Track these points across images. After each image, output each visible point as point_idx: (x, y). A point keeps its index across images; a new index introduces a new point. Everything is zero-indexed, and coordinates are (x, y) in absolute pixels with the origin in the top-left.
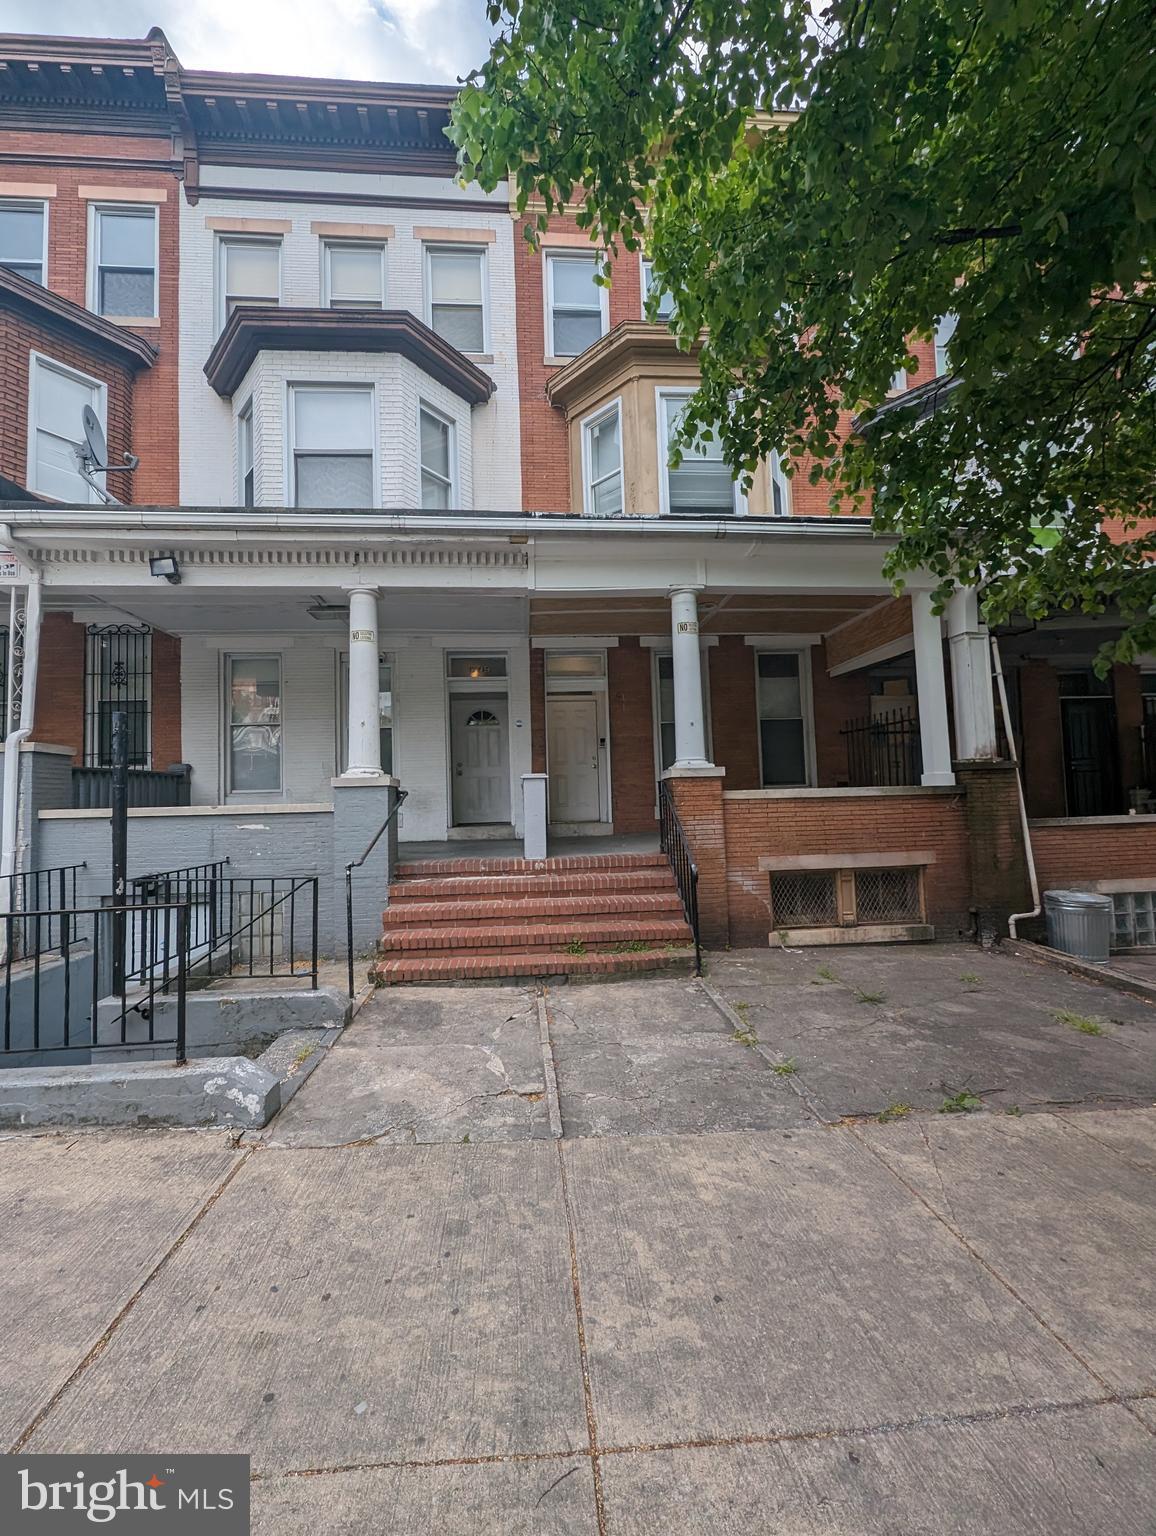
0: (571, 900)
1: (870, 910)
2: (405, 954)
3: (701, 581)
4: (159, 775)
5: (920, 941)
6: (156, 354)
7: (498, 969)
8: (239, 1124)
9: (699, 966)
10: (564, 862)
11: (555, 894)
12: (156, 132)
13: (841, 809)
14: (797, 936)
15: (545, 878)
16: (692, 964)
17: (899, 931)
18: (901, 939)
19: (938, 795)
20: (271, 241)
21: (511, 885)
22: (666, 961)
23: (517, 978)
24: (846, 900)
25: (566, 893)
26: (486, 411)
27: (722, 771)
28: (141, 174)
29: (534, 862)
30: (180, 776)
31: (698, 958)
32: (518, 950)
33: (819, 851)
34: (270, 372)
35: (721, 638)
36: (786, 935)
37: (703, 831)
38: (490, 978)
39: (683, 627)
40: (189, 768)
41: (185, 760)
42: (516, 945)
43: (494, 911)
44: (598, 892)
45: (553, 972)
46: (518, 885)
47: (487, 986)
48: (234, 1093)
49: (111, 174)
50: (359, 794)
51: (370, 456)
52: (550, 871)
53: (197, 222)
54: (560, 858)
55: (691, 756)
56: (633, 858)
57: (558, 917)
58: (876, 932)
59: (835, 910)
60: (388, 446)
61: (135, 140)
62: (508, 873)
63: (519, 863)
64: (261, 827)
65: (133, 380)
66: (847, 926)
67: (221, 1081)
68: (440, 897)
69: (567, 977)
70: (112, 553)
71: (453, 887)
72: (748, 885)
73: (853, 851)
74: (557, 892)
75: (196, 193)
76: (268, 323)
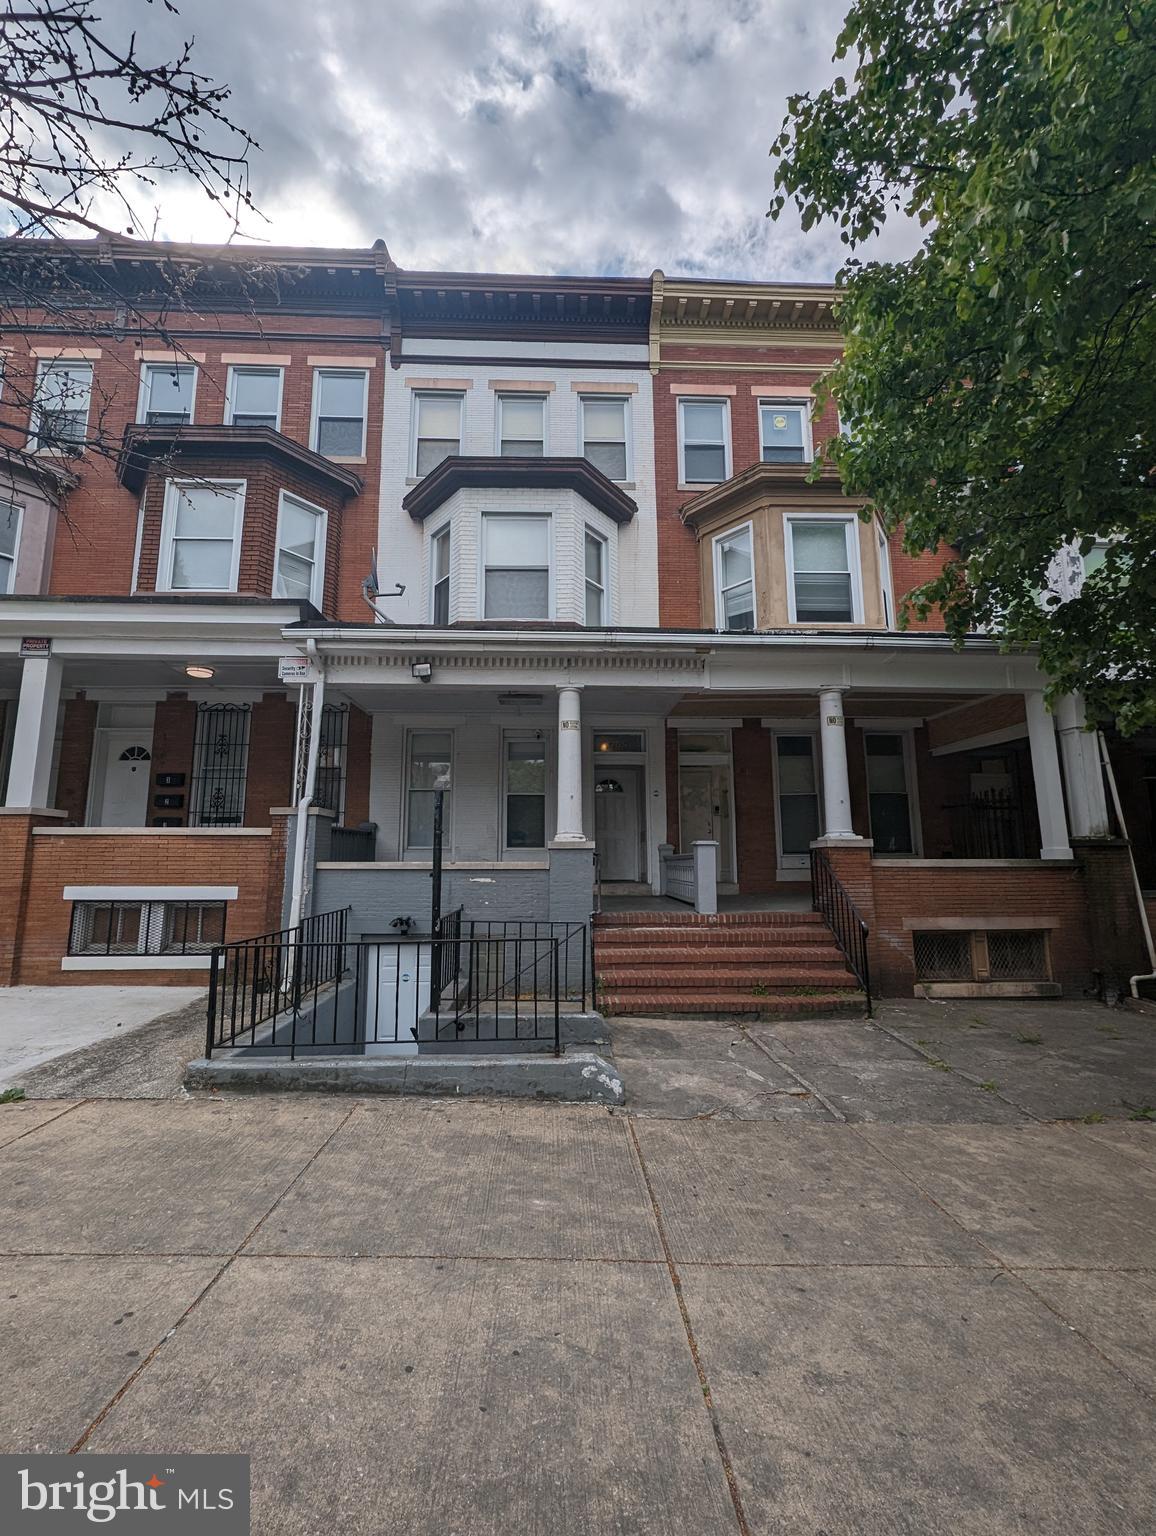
0: (744, 950)
1: (1002, 968)
2: (619, 990)
3: (846, 683)
4: (351, 833)
5: (1048, 997)
6: (362, 485)
7: (702, 1005)
8: (608, 1101)
9: (869, 1011)
10: (734, 917)
11: (731, 944)
12: (370, 314)
13: (974, 878)
14: (939, 989)
15: (717, 930)
16: (864, 1007)
17: (1030, 987)
18: (1031, 994)
19: (1057, 867)
20: (456, 395)
21: (694, 935)
22: (842, 1003)
23: (717, 1014)
24: (980, 958)
25: (740, 944)
26: (632, 527)
27: (870, 843)
28: (356, 346)
29: (709, 916)
30: (370, 834)
31: (869, 1002)
32: (713, 990)
33: (955, 914)
34: (467, 505)
36: (929, 988)
37: (859, 894)
38: (695, 1013)
39: (832, 720)
40: (376, 826)
41: (372, 819)
42: (710, 986)
43: (686, 957)
44: (767, 944)
45: (747, 1009)
46: (700, 935)
47: (693, 1019)
48: (603, 1078)
49: (332, 346)
50: (570, 855)
51: (547, 571)
52: (721, 925)
53: (398, 382)
54: (730, 913)
55: (838, 827)
56: (793, 916)
57: (739, 964)
58: (1009, 988)
59: (970, 968)
60: (562, 563)
61: (353, 320)
62: (686, 925)
63: (696, 917)
64: (489, 880)
65: (343, 506)
66: (983, 982)
67: (594, 1069)
68: (636, 944)
69: (759, 1014)
71: (646, 936)
72: (895, 942)
73: (986, 915)
74: (733, 942)
75: (399, 360)
76: (471, 469)
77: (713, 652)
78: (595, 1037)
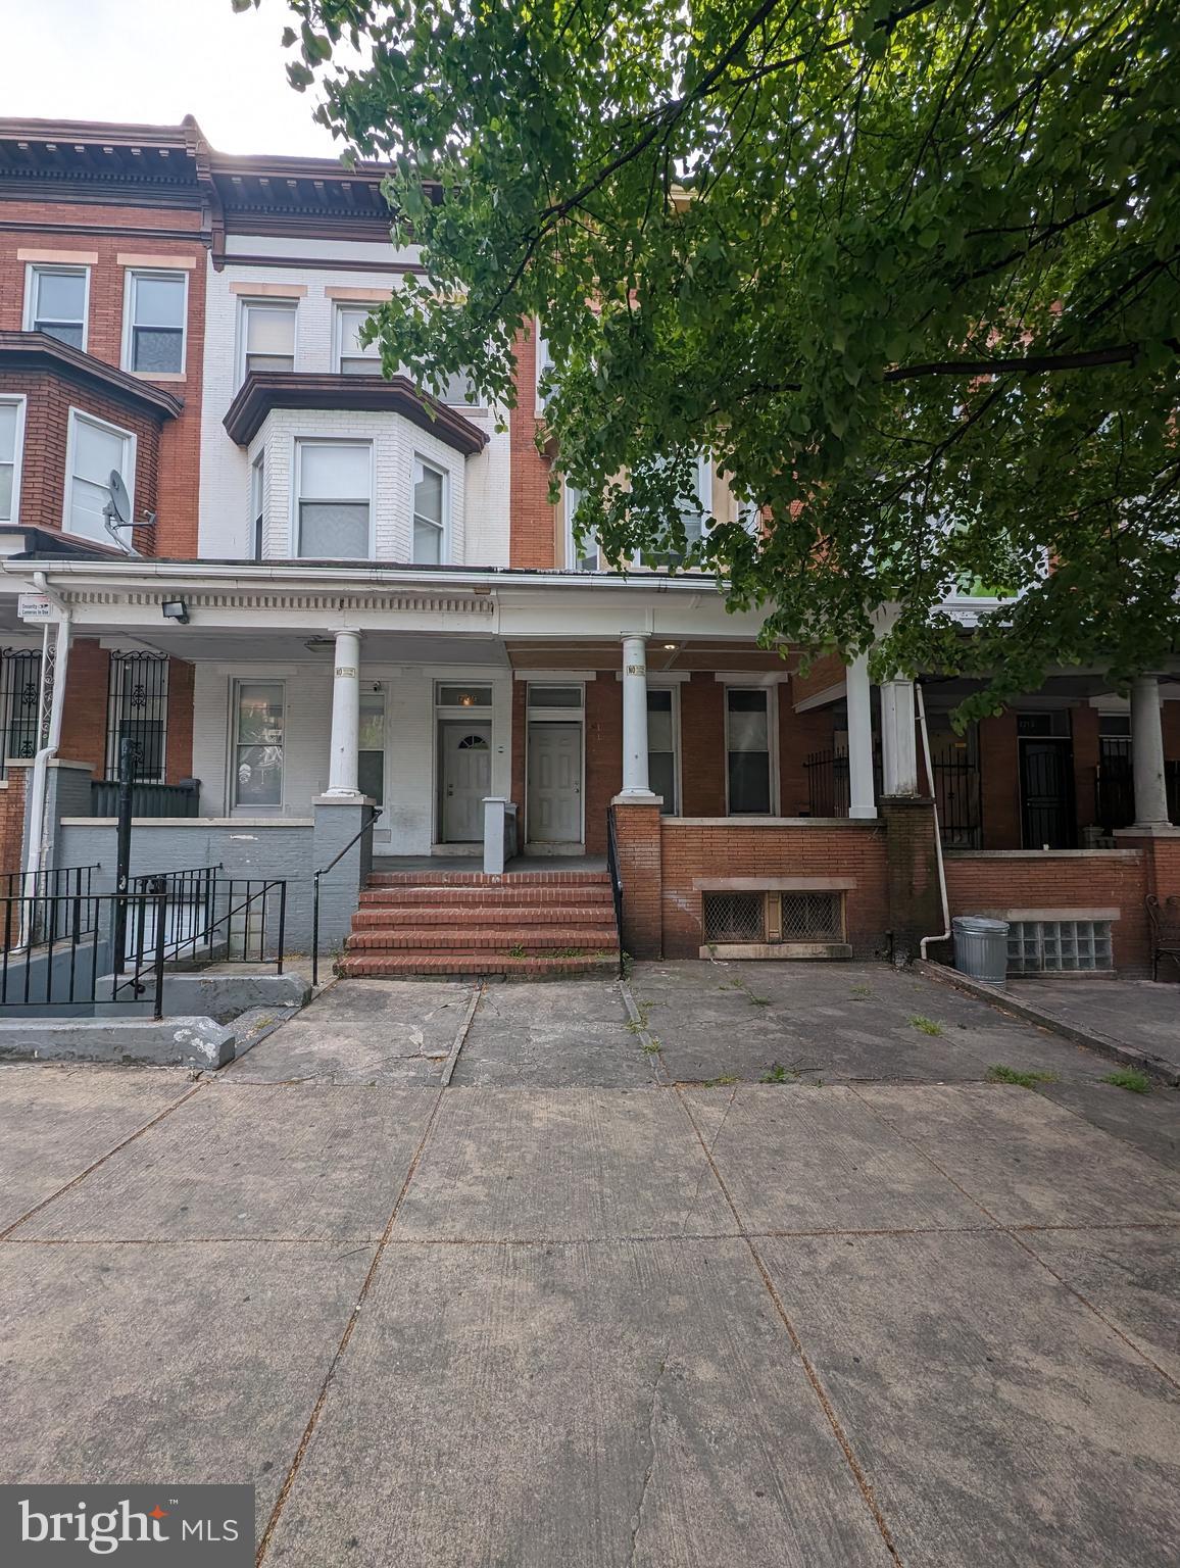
0: (520, 910)
1: (794, 928)
2: (368, 952)
3: (648, 629)
4: (171, 789)
5: (838, 959)
6: (181, 406)
7: (445, 967)
8: (199, 1066)
9: (622, 971)
10: (518, 877)
11: (506, 904)
12: (188, 205)
13: (770, 837)
14: (724, 950)
15: (503, 891)
16: (616, 969)
17: (820, 949)
18: (820, 956)
19: (862, 827)
20: (289, 303)
21: (467, 895)
22: (593, 965)
23: (462, 975)
24: (773, 919)
25: (516, 905)
26: (478, 461)
27: (660, 800)
28: (173, 243)
29: (491, 876)
30: (190, 790)
31: (622, 964)
32: (468, 951)
33: (747, 874)
34: (280, 428)
35: (693, 674)
36: (715, 948)
37: (641, 852)
38: (439, 974)
39: (631, 670)
40: (198, 783)
41: (195, 776)
42: (465, 947)
43: (450, 917)
44: (545, 904)
45: (493, 971)
46: (474, 896)
47: (435, 981)
48: (196, 1042)
49: (145, 243)
50: (338, 812)
51: (368, 505)
52: (505, 885)
53: (222, 286)
54: (515, 874)
55: (635, 786)
56: (581, 876)
57: (505, 925)
58: (798, 950)
59: (763, 928)
60: (383, 496)
61: (170, 212)
62: (467, 885)
63: (478, 877)
64: (251, 837)
65: (161, 430)
66: (772, 943)
67: (187, 1032)
68: (405, 904)
69: (505, 976)
70: (131, 596)
71: (416, 896)
72: (683, 903)
73: (781, 875)
74: (508, 903)
75: (222, 260)
76: (278, 387)
77: (493, 593)
78: (286, 1000)
